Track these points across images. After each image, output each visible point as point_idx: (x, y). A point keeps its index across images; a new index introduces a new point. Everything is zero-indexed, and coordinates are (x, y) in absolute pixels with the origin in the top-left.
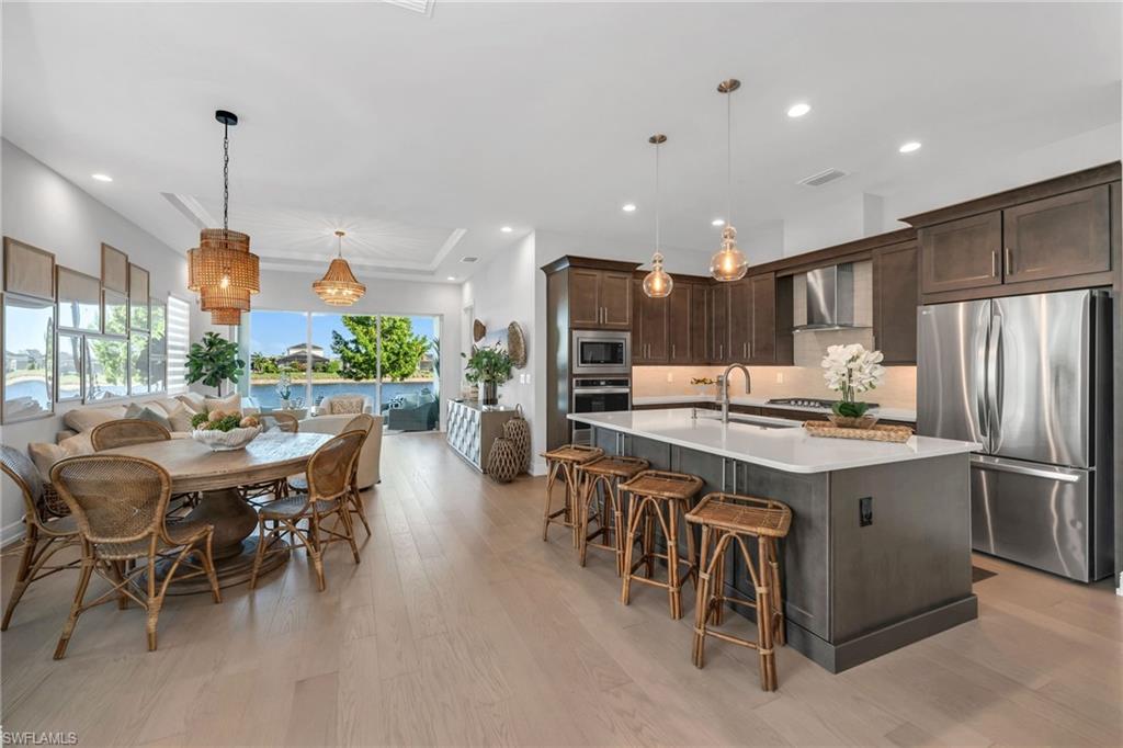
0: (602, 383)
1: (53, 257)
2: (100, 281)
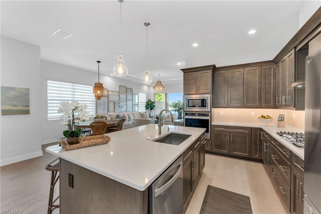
0: (196, 115)
1: (107, 89)
2: (118, 92)
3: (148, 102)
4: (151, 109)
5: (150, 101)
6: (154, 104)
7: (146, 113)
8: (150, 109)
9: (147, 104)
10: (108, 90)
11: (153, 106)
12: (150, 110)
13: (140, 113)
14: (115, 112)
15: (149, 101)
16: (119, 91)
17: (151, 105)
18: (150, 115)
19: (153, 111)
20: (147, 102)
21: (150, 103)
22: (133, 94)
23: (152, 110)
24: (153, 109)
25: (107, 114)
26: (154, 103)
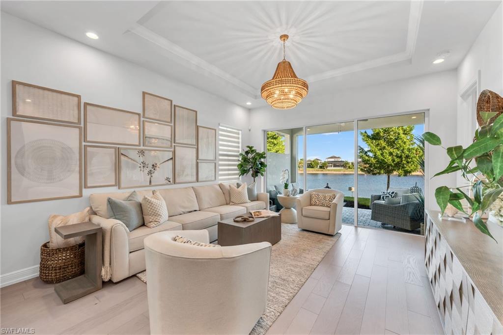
1: (79, 97)
2: (139, 114)
3: (247, 153)
4: (256, 173)
5: (253, 151)
6: (262, 160)
7: (238, 185)
8: (251, 172)
9: (245, 160)
10: (83, 101)
11: (262, 164)
12: (252, 175)
13: (221, 186)
14: (122, 185)
15: (251, 150)
16: (140, 111)
17: (255, 163)
18: (250, 191)
19: (261, 179)
20: (244, 153)
21: (253, 158)
22: (197, 127)
23: (257, 176)
24: (259, 174)
25: (81, 196)
26: (265, 157)
